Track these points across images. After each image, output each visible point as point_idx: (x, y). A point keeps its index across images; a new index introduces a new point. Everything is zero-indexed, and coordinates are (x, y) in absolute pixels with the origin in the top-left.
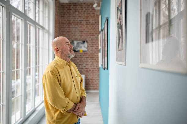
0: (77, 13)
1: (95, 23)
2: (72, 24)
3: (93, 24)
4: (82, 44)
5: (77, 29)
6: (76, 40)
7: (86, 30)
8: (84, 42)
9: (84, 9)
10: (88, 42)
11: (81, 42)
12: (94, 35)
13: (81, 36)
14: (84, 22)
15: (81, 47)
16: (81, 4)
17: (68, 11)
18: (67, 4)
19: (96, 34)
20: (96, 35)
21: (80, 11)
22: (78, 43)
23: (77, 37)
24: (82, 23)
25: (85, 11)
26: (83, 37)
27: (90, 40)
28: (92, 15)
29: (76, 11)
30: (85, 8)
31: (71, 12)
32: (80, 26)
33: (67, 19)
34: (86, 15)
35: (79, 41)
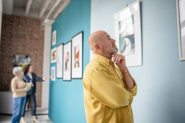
0: (20, 26)
1: (40, 38)
2: (15, 37)
3: (37, 39)
4: (24, 58)
5: (19, 43)
6: (19, 54)
7: (30, 44)
8: (27, 57)
9: (28, 24)
10: (32, 56)
11: (24, 56)
12: (38, 51)
13: (24, 50)
14: (28, 37)
15: (23, 62)
16: (26, 18)
17: (11, 23)
18: (9, 15)
19: (40, 49)
20: (40, 51)
21: (24, 25)
22: (20, 58)
23: (19, 51)
24: (26, 37)
25: (29, 26)
26: (26, 52)
27: (34, 54)
28: (37, 30)
29: (19, 24)
30: (29, 22)
31: (14, 24)
32: (23, 40)
33: (8, 32)
34: (30, 29)
35: (21, 56)
